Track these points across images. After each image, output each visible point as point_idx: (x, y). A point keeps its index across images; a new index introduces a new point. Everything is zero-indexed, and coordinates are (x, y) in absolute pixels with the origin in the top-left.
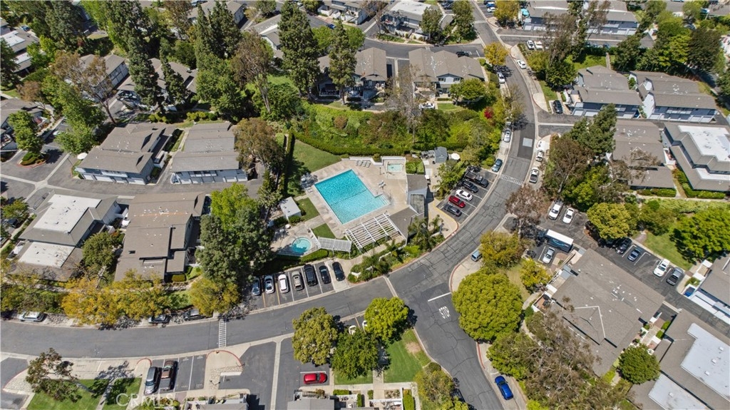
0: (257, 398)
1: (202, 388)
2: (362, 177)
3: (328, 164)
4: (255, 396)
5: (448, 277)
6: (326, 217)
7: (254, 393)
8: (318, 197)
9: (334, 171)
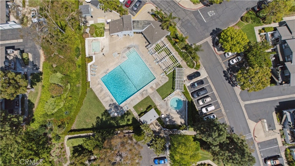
0: (276, 107)
1: (276, 139)
2: (108, 70)
3: (96, 98)
4: (276, 108)
5: (188, 11)
6: (150, 91)
7: (274, 109)
8: (132, 100)
9: (104, 92)
